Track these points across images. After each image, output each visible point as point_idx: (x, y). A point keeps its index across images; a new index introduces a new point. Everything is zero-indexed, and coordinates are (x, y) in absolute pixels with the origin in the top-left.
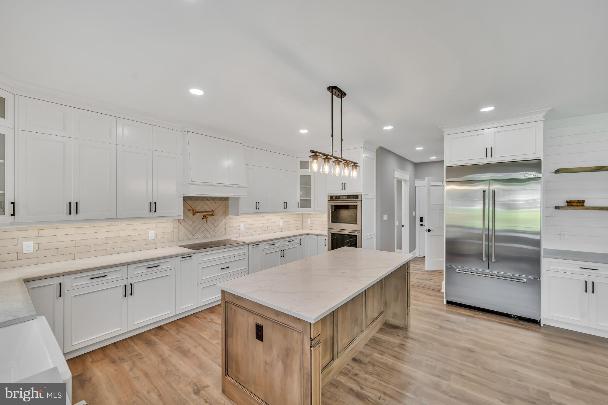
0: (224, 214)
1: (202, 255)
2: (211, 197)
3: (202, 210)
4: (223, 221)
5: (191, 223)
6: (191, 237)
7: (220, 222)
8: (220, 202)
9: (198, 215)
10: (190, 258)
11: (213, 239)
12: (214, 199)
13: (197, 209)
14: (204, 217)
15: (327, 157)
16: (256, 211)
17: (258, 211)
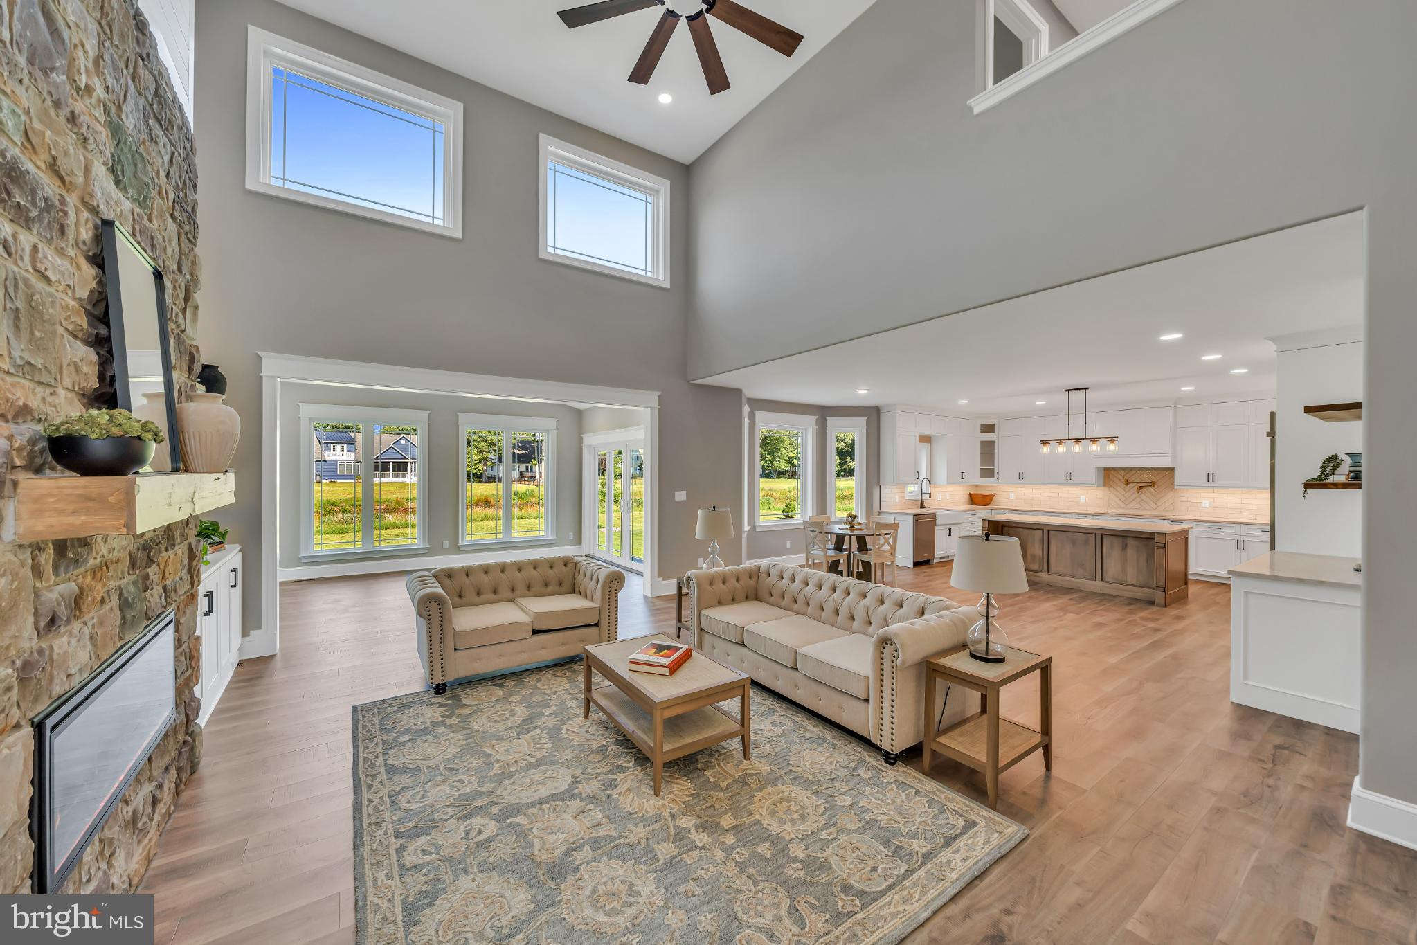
0: (1169, 486)
2: (1152, 468)
3: (1138, 480)
4: (1169, 494)
5: (1123, 492)
6: (1123, 505)
7: (1164, 494)
8: (1163, 473)
9: (1130, 485)
11: (1155, 513)
12: (1155, 469)
14: (1140, 488)
15: (1061, 441)
16: (1209, 484)
17: (1213, 484)
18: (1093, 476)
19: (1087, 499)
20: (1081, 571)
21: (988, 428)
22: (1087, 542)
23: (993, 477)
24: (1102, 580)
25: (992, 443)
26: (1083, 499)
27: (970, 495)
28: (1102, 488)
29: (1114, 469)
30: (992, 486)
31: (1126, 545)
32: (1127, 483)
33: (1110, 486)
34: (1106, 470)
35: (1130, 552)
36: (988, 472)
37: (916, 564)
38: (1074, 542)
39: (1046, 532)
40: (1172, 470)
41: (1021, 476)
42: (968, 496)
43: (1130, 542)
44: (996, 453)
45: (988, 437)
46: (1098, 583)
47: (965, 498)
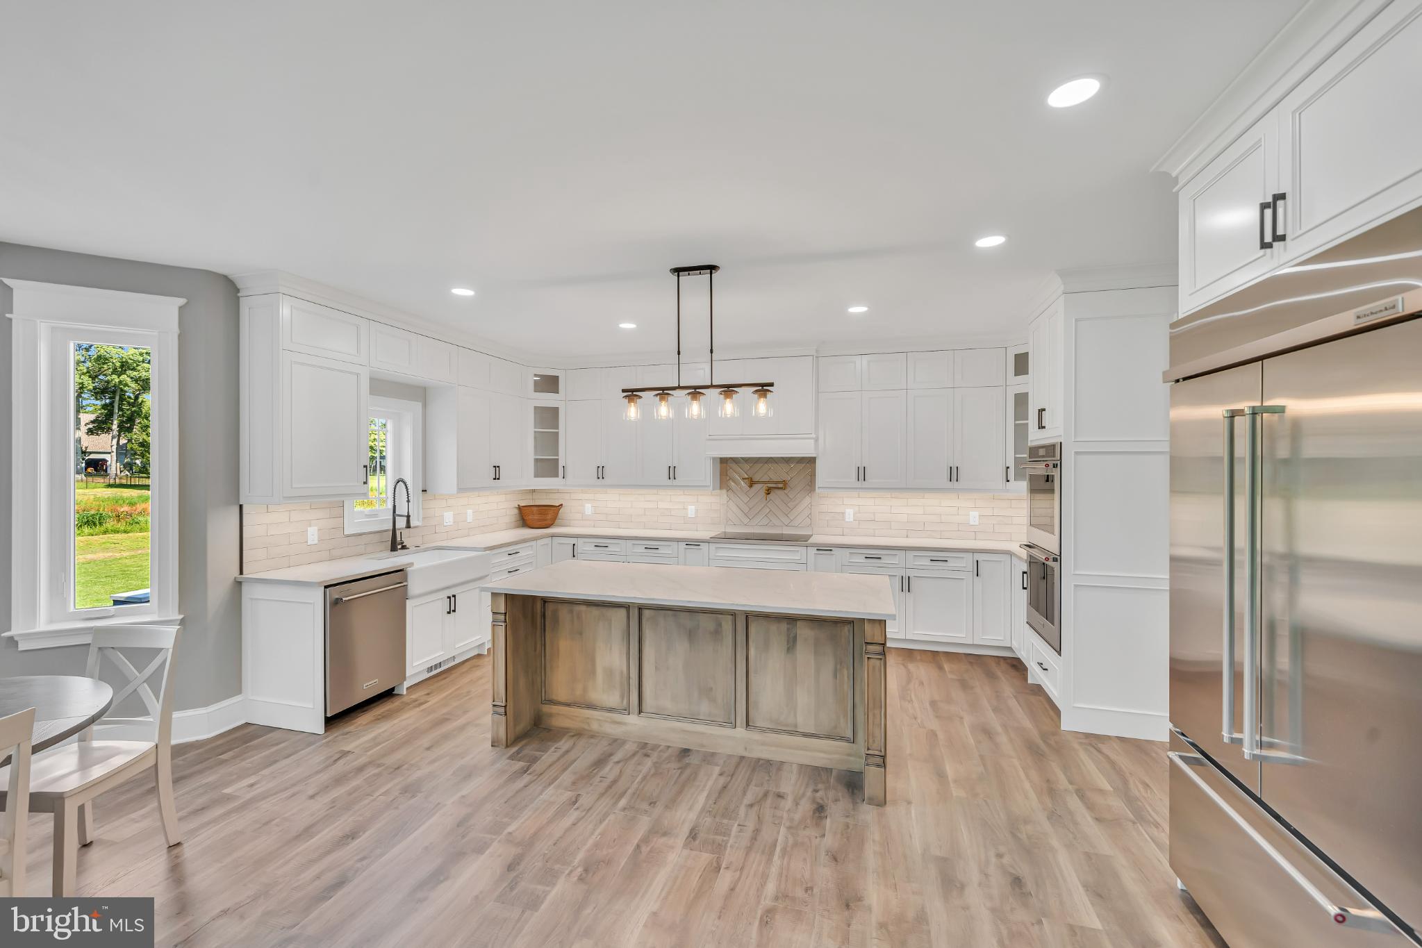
0: (808, 488)
1: (717, 548)
2: (783, 458)
3: (766, 478)
4: (807, 500)
5: (746, 499)
6: (746, 521)
7: (800, 501)
8: (801, 466)
9: (757, 487)
10: (697, 547)
11: (787, 531)
12: (787, 460)
13: (756, 478)
14: (768, 492)
15: (663, 392)
16: (859, 484)
17: (865, 484)
18: (707, 473)
19: (697, 511)
20: (705, 708)
21: (549, 383)
22: (717, 633)
23: (556, 475)
24: (747, 724)
25: (554, 412)
26: (691, 510)
27: (520, 508)
28: (718, 491)
29: (735, 460)
30: (558, 492)
31: (795, 638)
32: (752, 483)
33: (729, 489)
34: (724, 461)
35: (804, 654)
36: (548, 466)
37: (331, 721)
38: (691, 635)
39: (634, 613)
40: (811, 461)
41: (601, 472)
42: (516, 511)
43: (803, 631)
44: (561, 430)
45: (547, 400)
46: (740, 732)
47: (511, 514)
